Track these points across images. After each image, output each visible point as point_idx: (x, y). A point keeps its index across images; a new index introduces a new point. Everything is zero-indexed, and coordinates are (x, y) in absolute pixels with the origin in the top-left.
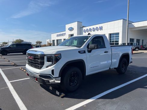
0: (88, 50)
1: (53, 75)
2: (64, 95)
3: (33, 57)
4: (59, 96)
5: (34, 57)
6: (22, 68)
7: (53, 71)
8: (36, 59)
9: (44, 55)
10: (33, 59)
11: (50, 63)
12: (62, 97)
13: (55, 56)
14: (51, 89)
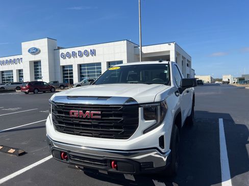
1: (163, 147)
3: (100, 112)
7: (161, 139)
8: (111, 115)
9: (138, 105)
10: (100, 117)
11: (153, 122)
13: (160, 105)
14: (134, 180)
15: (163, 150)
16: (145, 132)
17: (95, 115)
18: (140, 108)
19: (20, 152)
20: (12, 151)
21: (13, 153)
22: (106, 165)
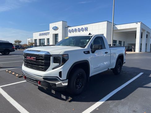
0: (92, 51)
1: (61, 77)
2: (71, 98)
3: (35, 58)
4: (65, 100)
5: (36, 57)
6: (9, 70)
7: (60, 73)
8: (39, 60)
9: (50, 56)
10: (35, 60)
11: (57, 64)
12: (70, 101)
13: (62, 56)
14: (54, 93)
15: (61, 79)
16: (53, 69)
17: (34, 59)
18: (51, 57)
19: (20, 76)
20: (17, 75)
21: (17, 76)
22: (38, 83)
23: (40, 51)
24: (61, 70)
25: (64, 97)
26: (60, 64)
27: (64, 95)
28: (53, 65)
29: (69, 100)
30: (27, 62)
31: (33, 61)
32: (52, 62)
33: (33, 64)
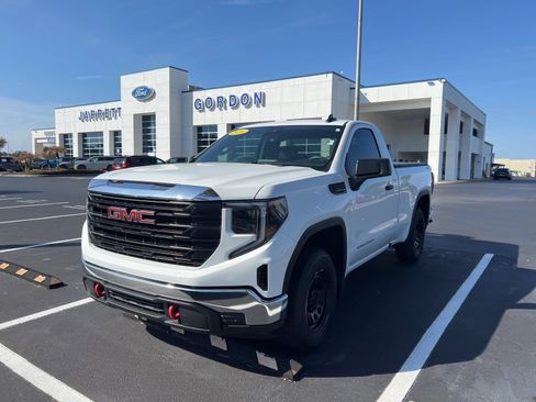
1: (265, 288)
2: (300, 366)
3: (152, 213)
4: (278, 374)
5: (157, 211)
7: (262, 272)
8: (172, 220)
9: (220, 204)
10: (152, 221)
11: (248, 237)
12: (297, 378)
14: (225, 349)
15: (265, 294)
16: (232, 256)
17: (145, 217)
18: (224, 210)
19: (54, 281)
20: (40, 279)
21: (41, 284)
22: (163, 313)
23: (172, 186)
24: (266, 261)
25: (272, 363)
26: (258, 238)
27: (269, 354)
28: (229, 239)
29: (294, 373)
30: (105, 231)
31: (138, 224)
32: (227, 230)
33: (139, 238)
